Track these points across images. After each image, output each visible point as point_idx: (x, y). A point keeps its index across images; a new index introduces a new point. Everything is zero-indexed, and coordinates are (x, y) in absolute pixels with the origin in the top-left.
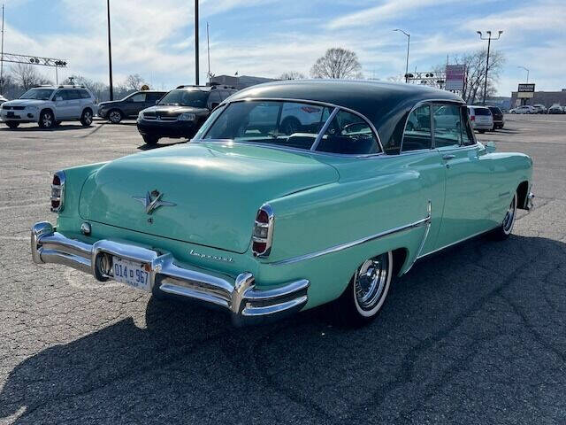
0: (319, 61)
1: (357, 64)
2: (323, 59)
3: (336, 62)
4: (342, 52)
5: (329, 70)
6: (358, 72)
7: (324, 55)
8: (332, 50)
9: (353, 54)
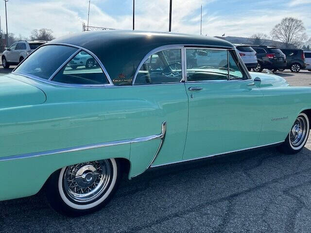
0: (276, 27)
1: (303, 27)
2: (279, 25)
3: (288, 27)
4: (292, 20)
5: (283, 32)
6: (303, 32)
7: (280, 22)
8: (286, 19)
9: (300, 21)
